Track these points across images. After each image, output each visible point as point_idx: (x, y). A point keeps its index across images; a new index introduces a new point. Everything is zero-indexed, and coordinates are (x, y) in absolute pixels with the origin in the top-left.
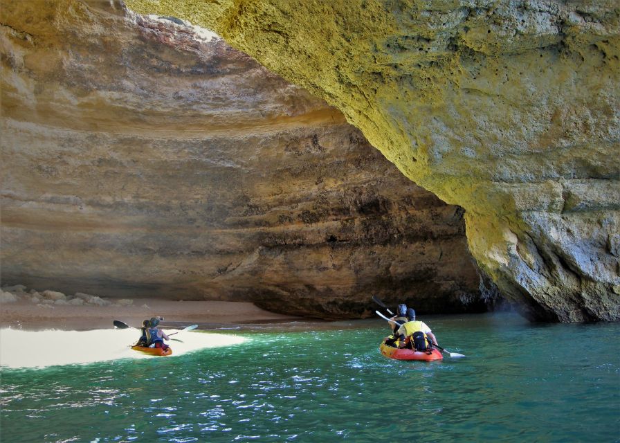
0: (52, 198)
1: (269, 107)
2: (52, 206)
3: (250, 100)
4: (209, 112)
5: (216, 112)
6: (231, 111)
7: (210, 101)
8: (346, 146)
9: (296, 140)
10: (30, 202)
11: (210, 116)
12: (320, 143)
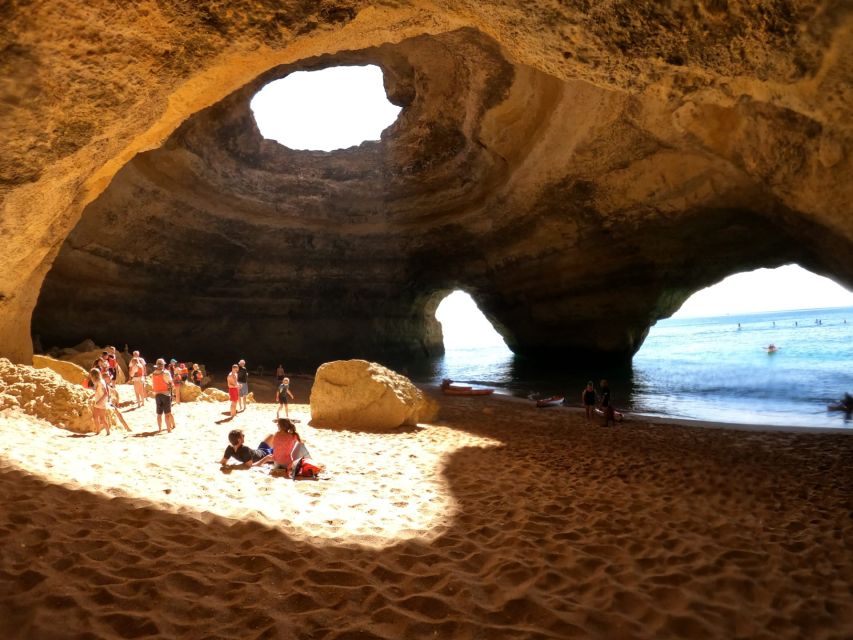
0: (96, 249)
1: (285, 206)
2: (95, 259)
3: (273, 196)
4: (240, 196)
5: (244, 197)
6: (254, 199)
7: (243, 187)
8: (330, 248)
9: (297, 236)
10: (76, 251)
11: (239, 199)
12: (314, 243)
